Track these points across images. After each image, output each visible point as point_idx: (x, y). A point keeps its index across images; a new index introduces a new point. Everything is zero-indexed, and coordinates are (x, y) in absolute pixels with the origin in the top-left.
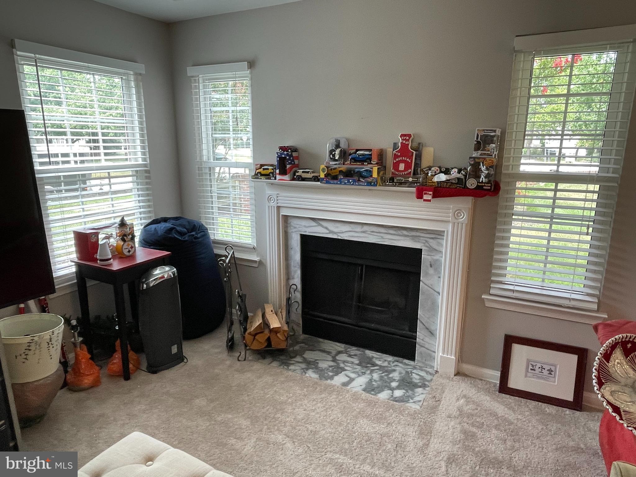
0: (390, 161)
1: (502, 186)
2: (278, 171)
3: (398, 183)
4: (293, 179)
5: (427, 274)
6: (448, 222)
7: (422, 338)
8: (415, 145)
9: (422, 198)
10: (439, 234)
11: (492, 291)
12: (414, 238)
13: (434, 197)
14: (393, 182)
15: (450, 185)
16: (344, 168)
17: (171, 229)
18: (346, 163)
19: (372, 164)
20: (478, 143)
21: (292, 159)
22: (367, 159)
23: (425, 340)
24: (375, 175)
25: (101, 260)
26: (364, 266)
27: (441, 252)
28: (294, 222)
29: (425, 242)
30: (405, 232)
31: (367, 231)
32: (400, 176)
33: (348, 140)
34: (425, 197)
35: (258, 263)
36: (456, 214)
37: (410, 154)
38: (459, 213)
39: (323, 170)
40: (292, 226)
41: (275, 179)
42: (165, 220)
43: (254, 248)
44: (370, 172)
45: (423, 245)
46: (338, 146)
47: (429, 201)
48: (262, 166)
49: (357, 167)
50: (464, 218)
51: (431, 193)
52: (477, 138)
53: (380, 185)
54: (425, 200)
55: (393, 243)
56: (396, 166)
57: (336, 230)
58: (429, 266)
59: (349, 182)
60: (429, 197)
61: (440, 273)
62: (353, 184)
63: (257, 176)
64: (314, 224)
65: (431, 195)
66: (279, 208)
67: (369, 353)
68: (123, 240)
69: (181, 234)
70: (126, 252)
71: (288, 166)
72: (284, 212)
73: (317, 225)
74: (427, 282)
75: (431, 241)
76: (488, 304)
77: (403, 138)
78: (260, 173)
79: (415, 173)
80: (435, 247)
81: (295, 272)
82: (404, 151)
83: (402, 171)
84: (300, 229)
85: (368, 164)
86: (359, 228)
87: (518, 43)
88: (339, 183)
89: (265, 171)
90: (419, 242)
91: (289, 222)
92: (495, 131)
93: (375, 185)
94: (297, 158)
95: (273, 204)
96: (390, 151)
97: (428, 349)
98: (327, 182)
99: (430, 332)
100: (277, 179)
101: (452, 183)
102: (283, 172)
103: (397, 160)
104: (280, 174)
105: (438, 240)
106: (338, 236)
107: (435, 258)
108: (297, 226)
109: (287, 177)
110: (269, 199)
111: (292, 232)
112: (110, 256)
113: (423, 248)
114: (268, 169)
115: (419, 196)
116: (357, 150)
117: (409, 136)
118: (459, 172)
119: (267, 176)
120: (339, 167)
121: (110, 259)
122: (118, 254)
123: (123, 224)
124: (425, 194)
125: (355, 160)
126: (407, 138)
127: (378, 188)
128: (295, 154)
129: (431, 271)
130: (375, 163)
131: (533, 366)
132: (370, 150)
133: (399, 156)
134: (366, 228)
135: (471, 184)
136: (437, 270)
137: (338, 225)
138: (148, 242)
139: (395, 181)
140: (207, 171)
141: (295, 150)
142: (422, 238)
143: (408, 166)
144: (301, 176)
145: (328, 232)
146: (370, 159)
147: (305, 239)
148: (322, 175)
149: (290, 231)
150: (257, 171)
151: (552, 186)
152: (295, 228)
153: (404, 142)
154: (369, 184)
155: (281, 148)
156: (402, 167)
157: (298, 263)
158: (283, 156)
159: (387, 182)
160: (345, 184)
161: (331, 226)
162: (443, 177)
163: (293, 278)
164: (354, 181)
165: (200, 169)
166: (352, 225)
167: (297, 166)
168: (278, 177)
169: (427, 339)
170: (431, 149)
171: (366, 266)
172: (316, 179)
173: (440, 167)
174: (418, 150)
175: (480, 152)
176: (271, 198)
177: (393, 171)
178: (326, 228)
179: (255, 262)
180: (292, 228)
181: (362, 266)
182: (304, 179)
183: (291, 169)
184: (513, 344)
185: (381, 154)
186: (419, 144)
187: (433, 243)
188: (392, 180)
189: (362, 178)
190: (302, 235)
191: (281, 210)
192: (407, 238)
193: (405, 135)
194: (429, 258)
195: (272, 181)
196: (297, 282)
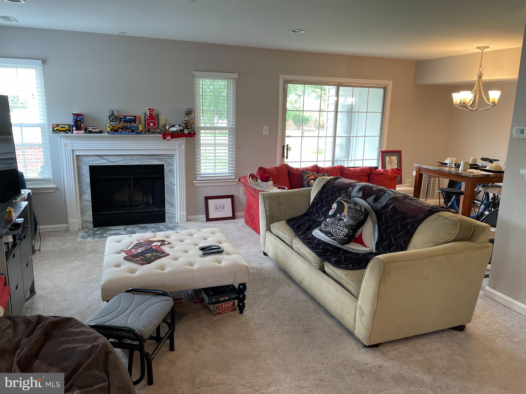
2: (74, 128)
3: (152, 132)
5: (168, 176)
6: (176, 150)
7: (168, 209)
8: (156, 114)
9: (166, 139)
10: (172, 156)
11: (197, 179)
12: (160, 159)
13: (171, 138)
14: (150, 132)
15: (177, 133)
16: (120, 126)
18: (121, 123)
19: (137, 123)
20: (186, 114)
23: (169, 210)
24: (140, 129)
26: (132, 179)
28: (84, 159)
29: (165, 161)
30: (155, 157)
31: (133, 159)
32: (153, 129)
33: (118, 111)
34: (167, 138)
35: (55, 188)
36: (180, 145)
37: (155, 119)
38: (181, 145)
39: (109, 127)
40: (83, 161)
41: (72, 133)
44: (137, 127)
45: (164, 162)
46: (113, 114)
47: (170, 140)
49: (128, 125)
50: (183, 147)
51: (170, 136)
52: (186, 112)
54: (167, 140)
55: (148, 163)
56: (149, 124)
57: (114, 160)
58: (168, 172)
59: (126, 133)
60: (169, 138)
61: (174, 174)
62: (128, 134)
63: (55, 131)
64: (99, 158)
65: (170, 137)
66: (73, 151)
71: (80, 125)
72: (77, 153)
73: (101, 159)
74: (168, 180)
75: (168, 160)
76: (196, 185)
77: (149, 110)
78: (58, 130)
79: (159, 127)
81: (87, 189)
82: (151, 116)
83: (152, 127)
84: (89, 163)
85: (134, 123)
86: (128, 158)
87: (197, 73)
88: (120, 133)
89: (63, 128)
90: (162, 161)
91: (80, 159)
92: (192, 109)
95: (69, 148)
96: (143, 117)
97: (172, 214)
99: (172, 205)
100: (74, 133)
101: (178, 131)
102: (78, 129)
103: (149, 121)
104: (76, 130)
105: (171, 159)
106: (116, 163)
107: (171, 168)
108: (87, 161)
109: (82, 132)
110: (65, 145)
111: (83, 165)
113: (165, 164)
114: (65, 127)
115: (164, 138)
117: (153, 110)
118: (179, 126)
119: (65, 131)
120: (117, 125)
124: (167, 137)
125: (126, 121)
126: (152, 111)
127: (142, 135)
129: (170, 174)
130: (138, 123)
131: (217, 207)
132: (135, 117)
133: (149, 120)
134: (133, 157)
135: (186, 131)
139: (151, 131)
142: (164, 159)
143: (155, 124)
144: (91, 131)
145: (109, 162)
146: (136, 121)
147: (93, 169)
148: (107, 130)
149: (81, 164)
150: (55, 129)
151: (213, 131)
152: (85, 162)
153: (151, 112)
154: (138, 133)
155: (74, 115)
156: (152, 125)
157: (88, 184)
158: (78, 119)
159: (147, 132)
160: (124, 134)
161: (111, 159)
162: (173, 129)
163: (85, 194)
164: (129, 132)
166: (124, 157)
168: (74, 132)
169: (171, 209)
170: (163, 116)
173: (170, 125)
174: (158, 117)
175: (188, 118)
176: (67, 145)
177: (147, 127)
178: (108, 160)
179: (52, 188)
180: (83, 162)
181: (130, 179)
182: (93, 133)
184: (208, 200)
186: (158, 114)
187: (169, 161)
188: (149, 131)
189: (133, 131)
190: (90, 166)
191: (75, 152)
192: (156, 160)
193: (150, 109)
194: (168, 168)
195: (70, 134)
196: (88, 196)
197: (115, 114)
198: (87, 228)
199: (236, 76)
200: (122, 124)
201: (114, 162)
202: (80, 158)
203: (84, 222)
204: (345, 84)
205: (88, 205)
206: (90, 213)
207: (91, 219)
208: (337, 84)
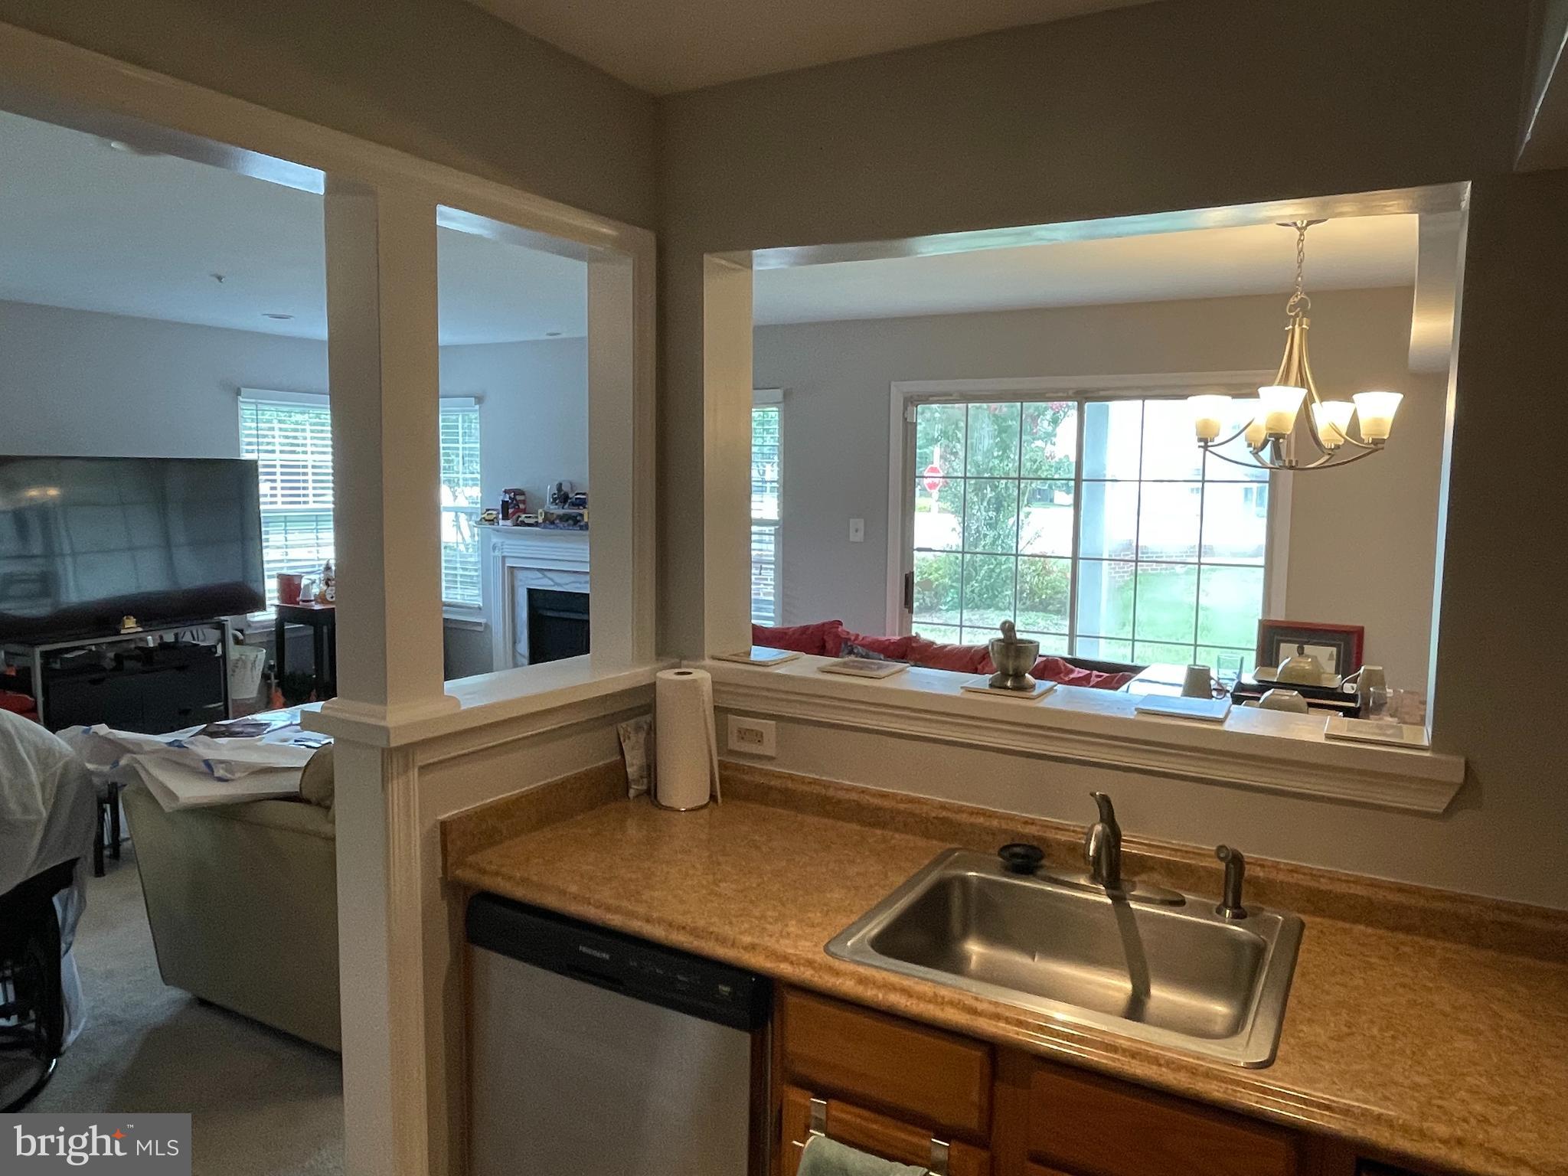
2: (501, 516)
4: (517, 525)
16: (561, 512)
18: (565, 507)
21: (516, 503)
22: (583, 503)
25: (304, 601)
28: (520, 575)
33: (569, 483)
35: (483, 626)
39: (543, 515)
40: (518, 579)
41: (499, 525)
43: (480, 608)
44: (582, 515)
46: (560, 489)
48: (488, 510)
49: (574, 511)
57: (560, 582)
59: (564, 526)
62: (566, 529)
63: (483, 521)
64: (539, 575)
66: (504, 558)
68: (327, 584)
70: (329, 596)
71: (511, 511)
72: (509, 563)
73: (544, 577)
81: (522, 633)
84: (527, 582)
85: (582, 508)
86: (581, 578)
88: (554, 528)
89: (489, 516)
91: (514, 574)
93: (586, 529)
94: (524, 502)
95: (498, 554)
98: (545, 528)
100: (501, 525)
102: (506, 517)
104: (503, 519)
106: (562, 588)
108: (525, 579)
109: (509, 522)
110: (494, 548)
111: (519, 586)
112: (313, 598)
114: (492, 514)
116: (577, 494)
119: (491, 521)
120: (558, 512)
121: (311, 601)
122: (322, 599)
123: (328, 564)
125: (573, 504)
128: (519, 498)
132: (585, 494)
137: (563, 575)
141: (522, 493)
144: (522, 521)
145: (552, 583)
147: (532, 593)
148: (540, 520)
149: (516, 584)
150: (483, 516)
152: (521, 581)
154: (582, 528)
155: (506, 491)
158: (508, 500)
160: (560, 529)
161: (556, 578)
163: (520, 642)
164: (568, 526)
166: (576, 575)
167: (524, 511)
168: (501, 522)
172: (536, 524)
176: (496, 546)
178: (552, 580)
179: (480, 624)
180: (518, 581)
182: (526, 525)
183: (514, 513)
189: (575, 523)
190: (530, 591)
191: (507, 559)
195: (496, 526)
196: (524, 646)
197: (565, 488)
199: (778, 394)
200: (568, 510)
201: (561, 585)
202: (516, 571)
204: (1102, 393)
208: (1074, 393)
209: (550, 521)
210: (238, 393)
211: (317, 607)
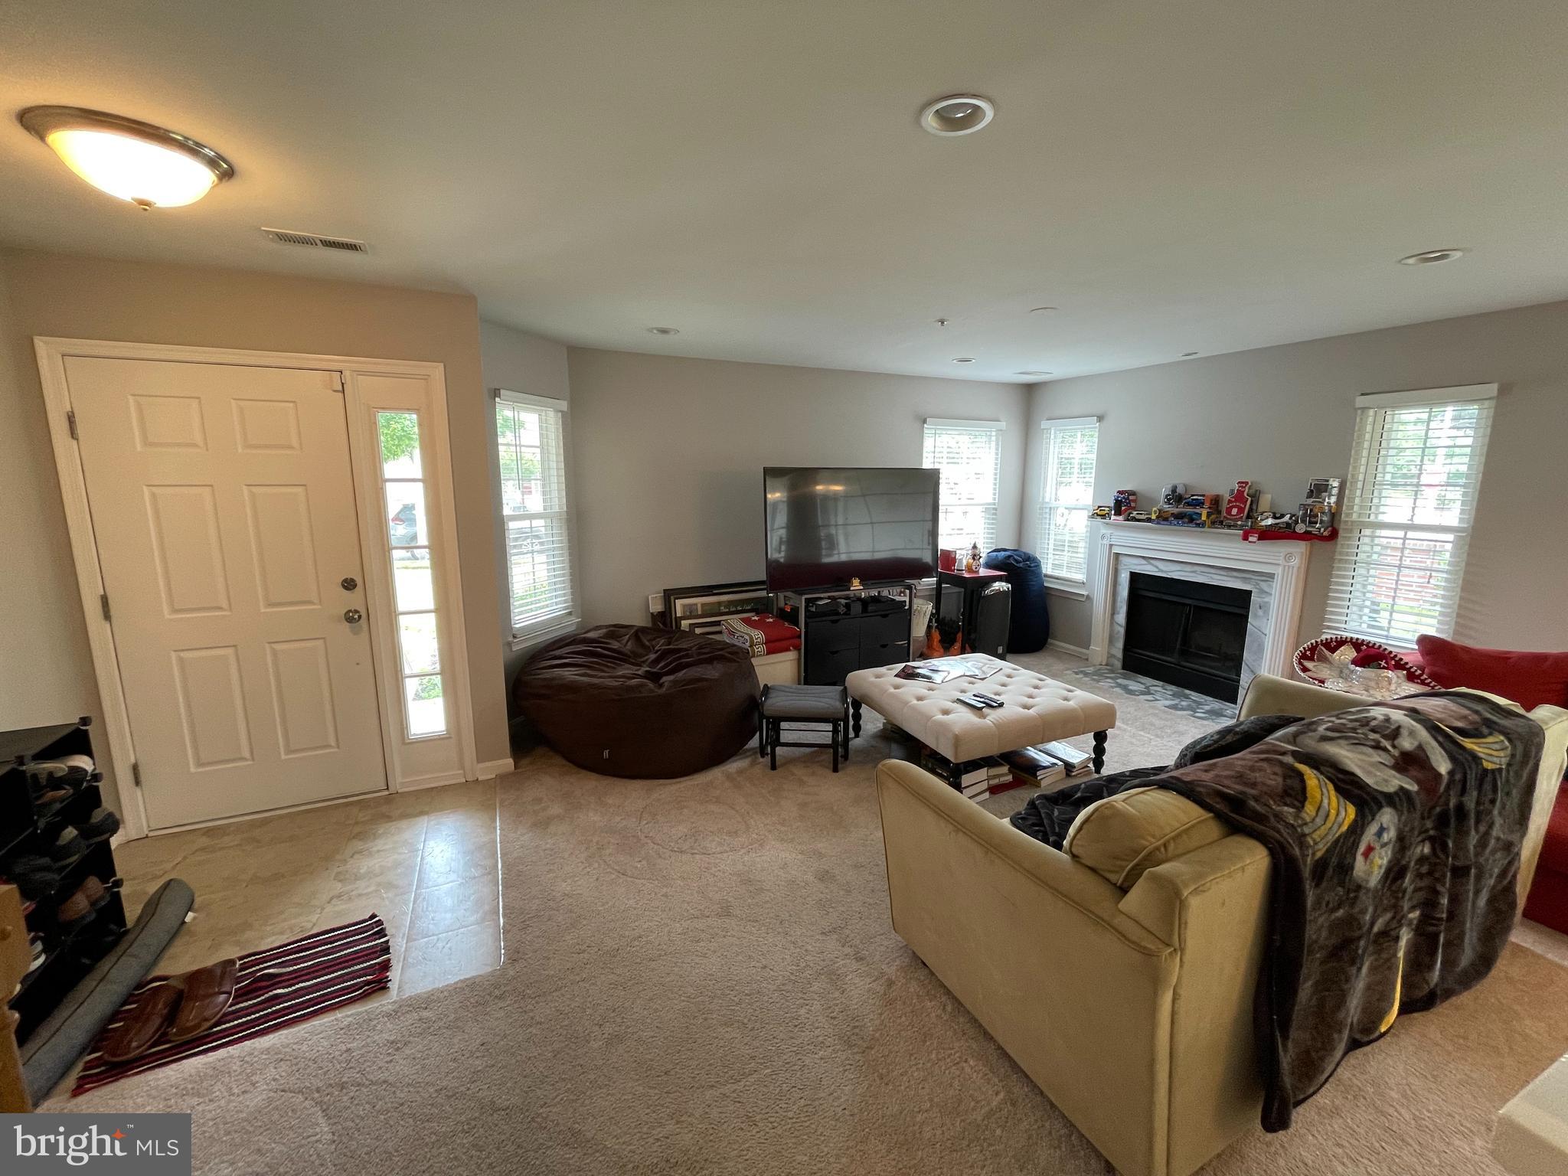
0: (1224, 506)
1: (1341, 533)
2: (1113, 512)
3: (1227, 526)
4: (1128, 520)
5: (1256, 616)
6: (1278, 565)
7: (1245, 681)
8: (1252, 491)
9: (1248, 540)
10: (1271, 576)
12: (1243, 580)
13: (1260, 539)
14: (1222, 524)
15: (1278, 529)
16: (1176, 511)
17: (1009, 557)
18: (1179, 506)
19: (1204, 508)
20: (1312, 491)
21: (1128, 502)
22: (1200, 504)
24: (1204, 518)
26: (1192, 607)
27: (1271, 594)
28: (1124, 560)
29: (1254, 583)
30: (1235, 574)
31: (1197, 571)
32: (1231, 519)
33: (1185, 486)
34: (1251, 539)
35: (1084, 597)
36: (1288, 557)
37: (1246, 500)
38: (1291, 556)
39: (1155, 512)
40: (1123, 563)
41: (1110, 519)
42: (1005, 550)
43: (1083, 583)
44: (1200, 515)
45: (1252, 586)
46: (1174, 491)
47: (1256, 543)
48: (1099, 507)
49: (1189, 510)
50: (1297, 562)
51: (1257, 535)
52: (1311, 487)
53: (1209, 527)
54: (1250, 542)
55: (1222, 584)
56: (1229, 510)
57: (1164, 569)
58: (1258, 608)
59: (1178, 523)
60: (1255, 539)
61: (1270, 615)
62: (1181, 526)
63: (1095, 515)
64: (1144, 562)
65: (1257, 537)
66: (1111, 545)
67: (1187, 692)
68: (974, 559)
69: (1018, 562)
70: (974, 568)
71: (1123, 508)
72: (1115, 550)
73: (1148, 563)
74: (1255, 623)
75: (1262, 583)
77: (1240, 485)
78: (1097, 513)
79: (1249, 517)
80: (1266, 589)
81: (1121, 607)
82: (1239, 497)
83: (1234, 515)
84: (1131, 566)
85: (1200, 507)
86: (1188, 568)
87: (1361, 401)
88: (1168, 524)
89: (1102, 512)
90: (1249, 583)
91: (1120, 560)
92: (1328, 481)
93: (1203, 527)
94: (1135, 501)
95: (1106, 542)
96: (1227, 497)
98: (1158, 523)
100: (1112, 519)
101: (1280, 527)
102: (1118, 513)
103: (1232, 505)
104: (1115, 515)
105: (1268, 582)
106: (1167, 574)
107: (1266, 600)
108: (1129, 564)
109: (1121, 518)
110: (1103, 537)
111: (1122, 569)
113: (1253, 590)
114: (1104, 510)
115: (1245, 538)
116: (1193, 495)
117: (1247, 483)
118: (1291, 518)
119: (1103, 516)
120: (1172, 510)
122: (969, 569)
124: (1252, 536)
125: (1188, 504)
126: (1245, 485)
127: (1206, 529)
128: (1131, 498)
129: (1260, 612)
130: (1207, 507)
132: (1203, 496)
133: (1234, 502)
134: (1195, 568)
135: (1301, 528)
136: (1266, 613)
137: (1169, 564)
138: (989, 565)
139: (1225, 524)
140: (1048, 510)
141: (1135, 494)
142: (1252, 580)
143: (1241, 510)
144: (1134, 517)
145: (1158, 570)
146: (1203, 504)
147: (1134, 577)
148: (1154, 517)
149: (1120, 568)
150: (1095, 512)
151: (1400, 534)
152: (1125, 565)
153: (1241, 488)
154: (1198, 525)
155: (1119, 492)
156: (1234, 511)
158: (1121, 499)
159: (1216, 525)
160: (1175, 525)
161: (1161, 565)
162: (1270, 521)
163: (1118, 614)
164: (1184, 522)
165: (1041, 509)
166: (1181, 565)
167: (1134, 509)
168: (1113, 517)
170: (1269, 497)
171: (1195, 606)
172: (1149, 520)
173: (1274, 514)
174: (1255, 497)
175: (1312, 500)
176: (1105, 536)
177: (1224, 514)
178: (1157, 567)
179: (1082, 596)
180: (1122, 565)
181: (1190, 605)
182: (1139, 520)
183: (1125, 510)
185: (1216, 501)
186: (1257, 491)
187: (1264, 586)
188: (1221, 522)
189: (1191, 520)
190: (1131, 572)
191: (1113, 547)
192: (1238, 580)
193: (1243, 483)
194: (1259, 599)
195: (1107, 521)
196: (1121, 617)
197: (1180, 490)
198: (1112, 666)
199: (1490, 389)
200: (1181, 509)
201: (1166, 572)
202: (1121, 558)
203: (1111, 656)
205: (1119, 632)
206: (1120, 644)
207: (1120, 654)
209: (1163, 518)
210: (925, 422)
211: (966, 575)
